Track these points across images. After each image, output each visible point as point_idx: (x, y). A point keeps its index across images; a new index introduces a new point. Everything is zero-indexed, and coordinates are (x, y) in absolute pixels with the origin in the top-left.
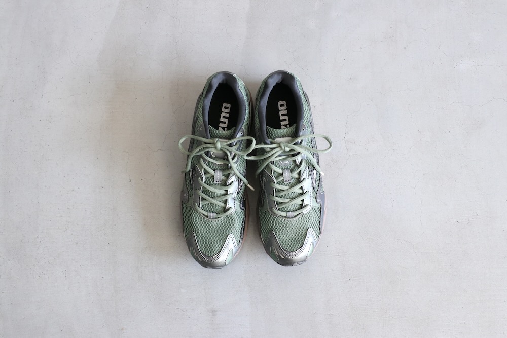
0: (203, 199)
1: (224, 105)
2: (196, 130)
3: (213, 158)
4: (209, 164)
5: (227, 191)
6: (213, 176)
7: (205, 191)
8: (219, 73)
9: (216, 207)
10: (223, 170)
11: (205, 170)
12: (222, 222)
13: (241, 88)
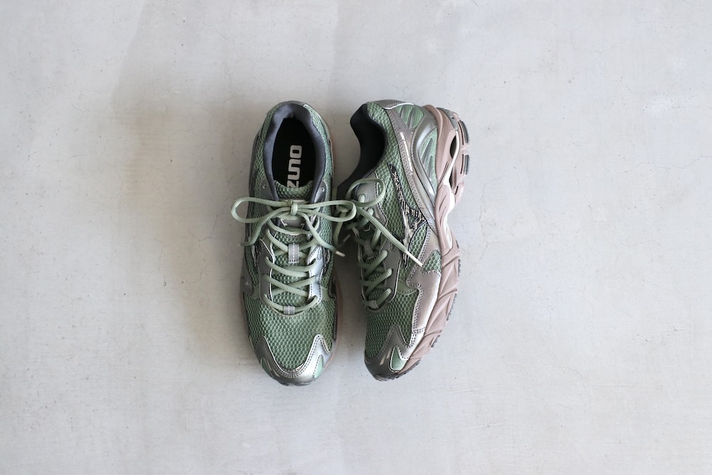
0: (274, 287)
1: (293, 148)
2: (256, 188)
3: (285, 228)
4: (279, 237)
5: (307, 273)
6: (287, 254)
7: (277, 276)
8: (283, 104)
9: (294, 298)
10: (300, 244)
11: (274, 245)
12: (305, 318)
13: (316, 122)
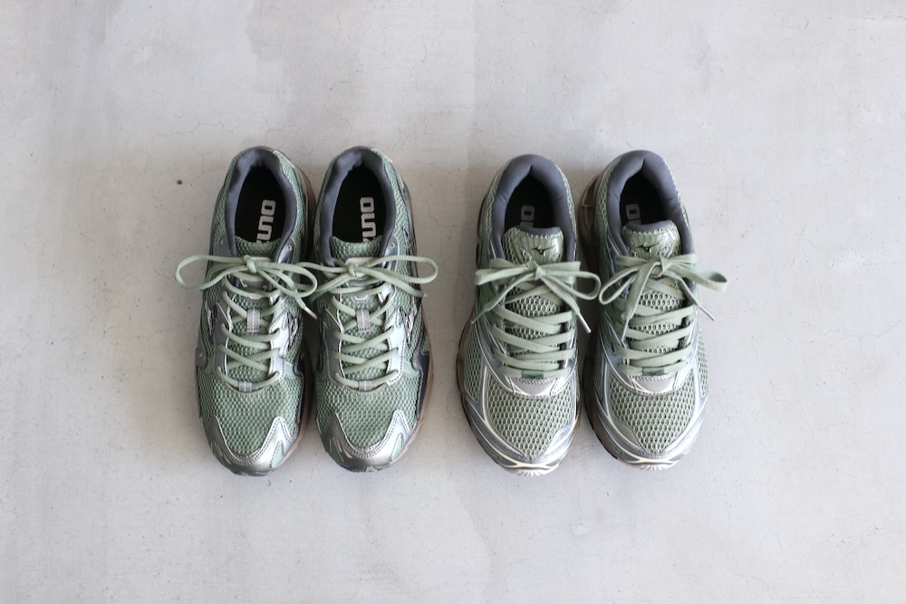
0: (230, 360)
1: (265, 203)
2: (215, 244)
3: (245, 290)
4: (238, 300)
5: (269, 343)
6: (246, 321)
7: (233, 346)
8: (250, 150)
9: (251, 373)
10: (260, 309)
11: (232, 309)
12: (264, 397)
13: (287, 172)
